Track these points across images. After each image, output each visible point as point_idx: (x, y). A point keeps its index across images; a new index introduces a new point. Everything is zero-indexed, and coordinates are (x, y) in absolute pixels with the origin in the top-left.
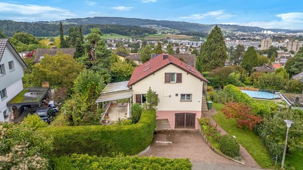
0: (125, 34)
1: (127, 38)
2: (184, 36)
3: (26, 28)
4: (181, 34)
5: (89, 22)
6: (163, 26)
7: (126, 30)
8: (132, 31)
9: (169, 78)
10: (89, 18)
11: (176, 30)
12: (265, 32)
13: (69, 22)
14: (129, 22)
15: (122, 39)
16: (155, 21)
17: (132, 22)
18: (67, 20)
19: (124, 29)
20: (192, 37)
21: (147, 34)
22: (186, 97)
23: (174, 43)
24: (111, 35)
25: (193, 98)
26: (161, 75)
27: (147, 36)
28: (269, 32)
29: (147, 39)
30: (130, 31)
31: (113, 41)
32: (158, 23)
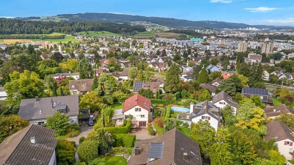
0: (116, 32)
1: (118, 35)
2: (173, 34)
3: (19, 25)
4: (169, 32)
5: (80, 18)
6: (152, 23)
7: (117, 28)
8: (123, 29)
9: (137, 110)
10: (80, 14)
11: (165, 27)
12: (250, 29)
13: (61, 17)
14: (120, 18)
15: (113, 37)
16: (145, 17)
17: (122, 18)
18: (58, 15)
19: (114, 27)
20: (180, 34)
21: (137, 32)
22: (143, 116)
23: (162, 42)
24: (103, 33)
25: (145, 116)
26: (134, 109)
27: (136, 34)
28: (254, 29)
29: (137, 37)
30: (121, 29)
31: (104, 39)
32: (147, 20)
